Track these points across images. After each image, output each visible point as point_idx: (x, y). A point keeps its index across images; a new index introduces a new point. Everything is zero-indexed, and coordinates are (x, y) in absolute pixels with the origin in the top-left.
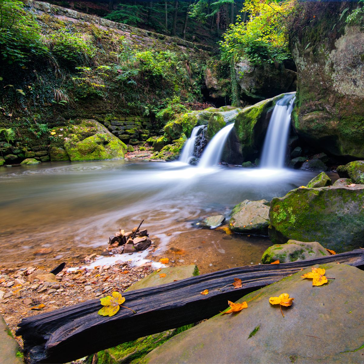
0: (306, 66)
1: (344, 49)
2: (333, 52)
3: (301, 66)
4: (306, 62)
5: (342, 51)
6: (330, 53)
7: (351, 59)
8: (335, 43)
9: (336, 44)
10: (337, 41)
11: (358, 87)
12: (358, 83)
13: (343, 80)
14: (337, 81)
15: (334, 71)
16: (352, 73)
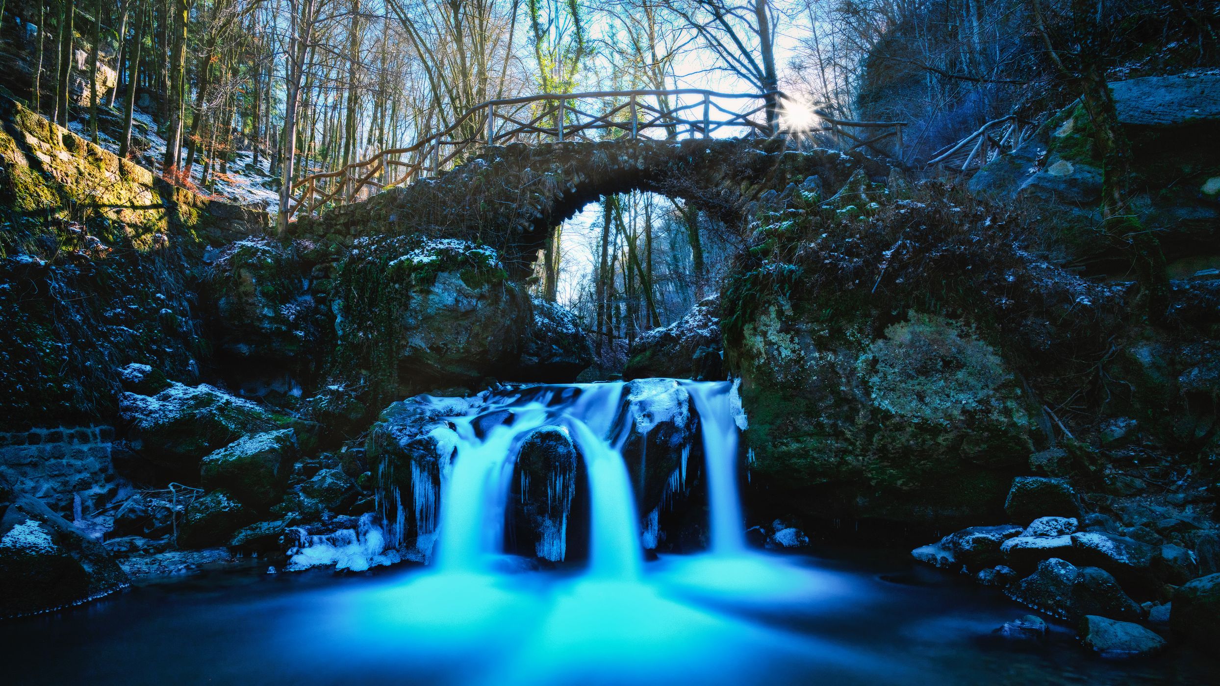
0: (794, 351)
1: (908, 342)
2: (880, 342)
3: (781, 349)
4: (798, 344)
5: (900, 346)
6: (873, 342)
7: (920, 361)
8: (886, 331)
9: (889, 331)
10: (891, 328)
11: (926, 405)
12: (927, 400)
13: (893, 390)
14: (879, 390)
15: (877, 372)
16: (916, 382)
